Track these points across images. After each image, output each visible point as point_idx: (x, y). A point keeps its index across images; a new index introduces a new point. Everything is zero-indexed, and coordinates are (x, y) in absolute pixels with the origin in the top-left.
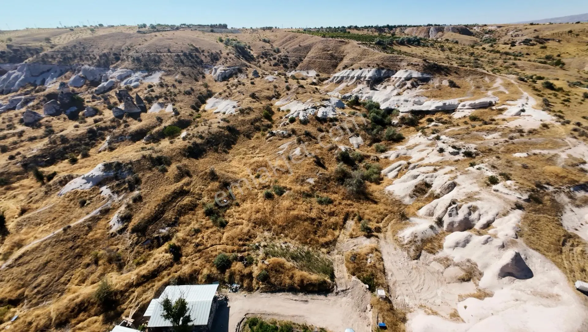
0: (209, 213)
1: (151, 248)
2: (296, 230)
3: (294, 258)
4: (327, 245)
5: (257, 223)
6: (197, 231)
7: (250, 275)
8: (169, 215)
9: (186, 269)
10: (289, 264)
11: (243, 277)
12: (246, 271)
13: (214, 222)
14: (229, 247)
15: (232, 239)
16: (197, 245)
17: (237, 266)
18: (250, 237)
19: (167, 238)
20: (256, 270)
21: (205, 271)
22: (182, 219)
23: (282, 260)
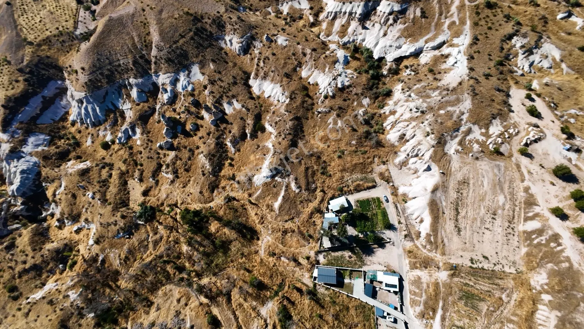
0: (323, 173)
1: (314, 193)
2: (358, 169)
3: (362, 180)
4: (370, 172)
5: (342, 171)
6: (324, 182)
7: (351, 190)
8: (310, 180)
9: (330, 195)
10: (361, 183)
11: (349, 192)
12: (349, 189)
13: (327, 176)
14: (338, 183)
15: (337, 181)
16: (328, 187)
17: (345, 189)
18: (343, 177)
19: (316, 188)
20: (352, 189)
21: (337, 194)
22: (315, 179)
23: (358, 182)
